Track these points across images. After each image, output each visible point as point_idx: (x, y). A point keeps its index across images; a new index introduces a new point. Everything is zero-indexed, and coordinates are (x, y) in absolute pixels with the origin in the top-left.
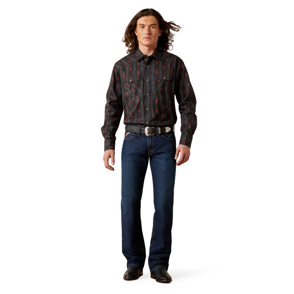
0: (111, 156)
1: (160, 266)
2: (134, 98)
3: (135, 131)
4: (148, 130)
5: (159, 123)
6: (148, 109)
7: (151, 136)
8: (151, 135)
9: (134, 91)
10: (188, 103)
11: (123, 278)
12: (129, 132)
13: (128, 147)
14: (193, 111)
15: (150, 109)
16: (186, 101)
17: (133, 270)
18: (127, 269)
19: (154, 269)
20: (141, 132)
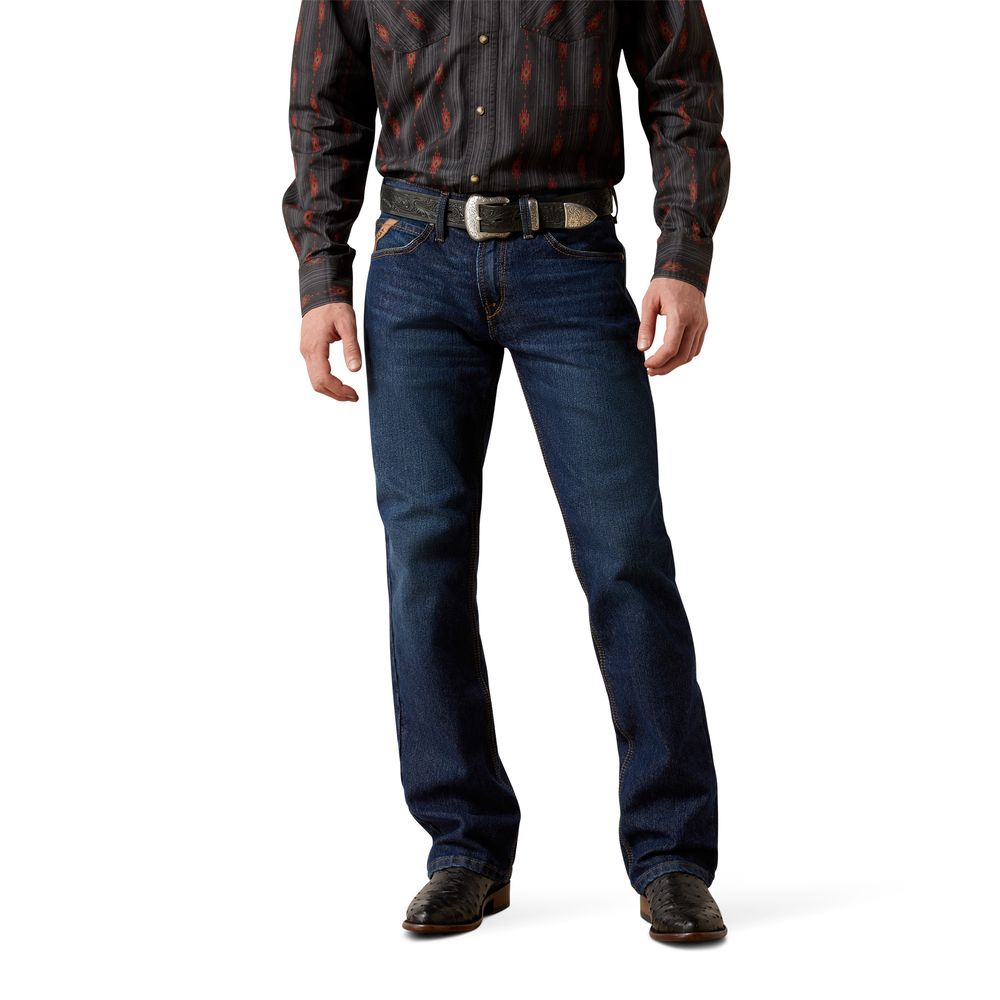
0: (340, 329)
1: (675, 863)
2: (413, 56)
3: (420, 214)
4: (481, 208)
5: (534, 180)
6: (480, 110)
7: (497, 240)
8: (493, 235)
9: (416, 20)
10: (679, 82)
11: (405, 927)
12: (394, 217)
13: (395, 290)
14: (707, 120)
15: (492, 113)
16: (667, 74)
17: (451, 884)
18: (428, 880)
19: (644, 875)
20: (446, 220)
